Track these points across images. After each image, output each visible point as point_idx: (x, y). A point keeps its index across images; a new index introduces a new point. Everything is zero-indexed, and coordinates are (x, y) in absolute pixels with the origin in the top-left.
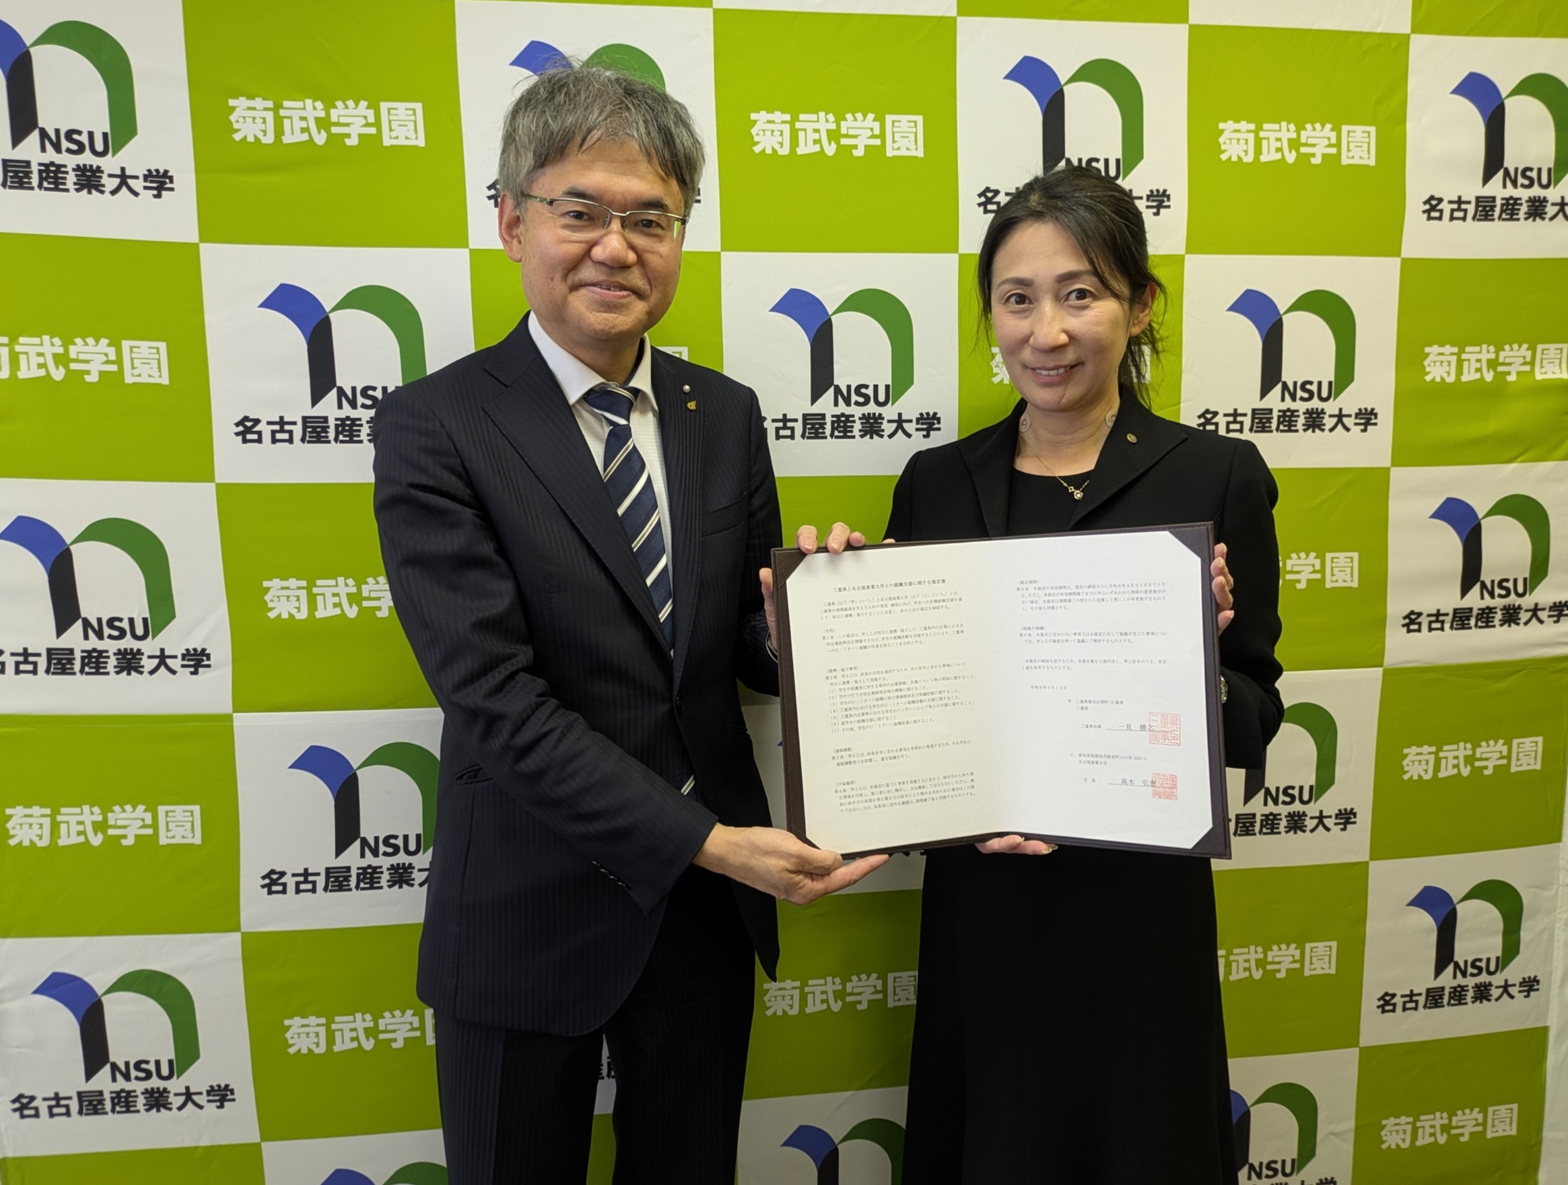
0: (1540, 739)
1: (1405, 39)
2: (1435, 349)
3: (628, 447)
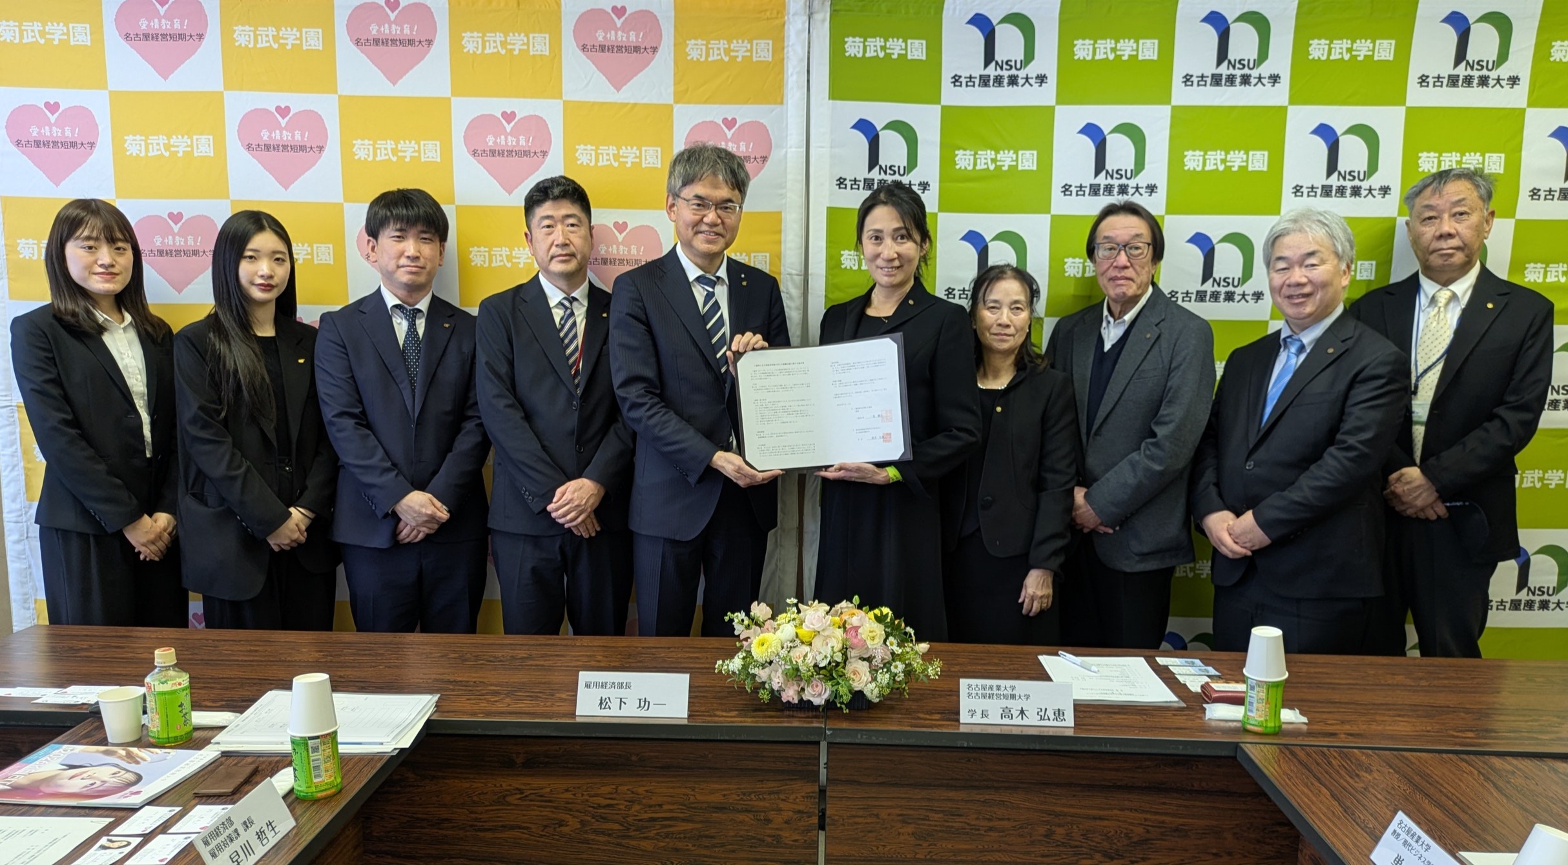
1: (1524, 110)
2: (1530, 268)
3: (713, 300)
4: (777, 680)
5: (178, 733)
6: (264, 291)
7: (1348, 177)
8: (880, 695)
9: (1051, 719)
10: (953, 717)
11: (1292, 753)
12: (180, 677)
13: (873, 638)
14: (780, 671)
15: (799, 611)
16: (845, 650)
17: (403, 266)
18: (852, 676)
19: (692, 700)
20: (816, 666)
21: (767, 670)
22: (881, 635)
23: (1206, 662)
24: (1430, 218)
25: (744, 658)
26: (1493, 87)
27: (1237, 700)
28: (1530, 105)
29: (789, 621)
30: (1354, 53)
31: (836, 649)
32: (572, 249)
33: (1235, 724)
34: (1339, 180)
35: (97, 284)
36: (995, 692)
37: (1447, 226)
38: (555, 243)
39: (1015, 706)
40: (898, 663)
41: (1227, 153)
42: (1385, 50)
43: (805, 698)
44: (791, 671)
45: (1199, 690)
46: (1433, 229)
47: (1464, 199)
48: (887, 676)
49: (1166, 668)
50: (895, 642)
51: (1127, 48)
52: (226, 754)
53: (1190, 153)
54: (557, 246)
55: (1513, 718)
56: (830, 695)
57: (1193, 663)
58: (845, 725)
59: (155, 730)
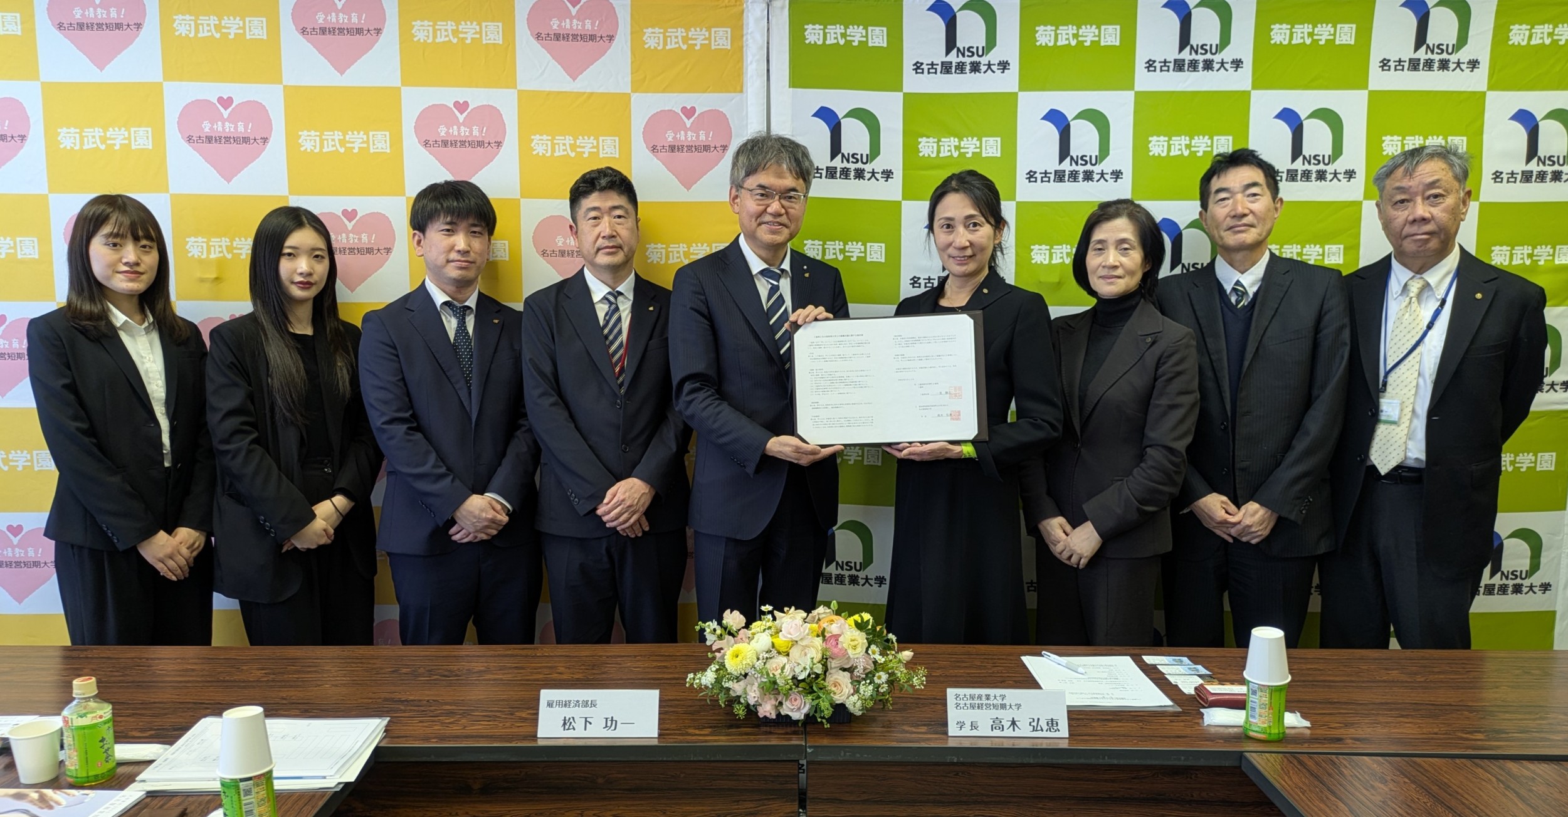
0: (1554, 454)
1: (1484, 93)
2: (1498, 248)
3: (778, 293)
4: (753, 695)
5: (99, 771)
6: (302, 289)
7: (1313, 161)
8: (864, 708)
9: (1045, 729)
10: (940, 729)
11: (1301, 763)
12: (102, 709)
13: (855, 647)
14: (756, 684)
15: (774, 619)
16: (824, 661)
17: (453, 261)
18: (833, 689)
19: (663, 716)
20: (794, 678)
21: (742, 683)
22: (863, 643)
23: (1195, 660)
24: (1402, 201)
25: (717, 670)
26: (1453, 70)
27: (1238, 704)
28: (1490, 88)
29: (764, 630)
30: (1315, 37)
31: (815, 661)
32: (619, 241)
33: (1235, 730)
34: (1304, 164)
35: (121, 283)
36: (984, 701)
37: (1421, 209)
38: (602, 235)
39: (1006, 716)
40: (881, 673)
41: (1191, 138)
42: (1346, 34)
43: (783, 713)
44: (768, 684)
45: (1193, 692)
46: (1406, 212)
47: (1438, 180)
48: (871, 687)
49: (1154, 668)
50: (877, 650)
51: (1089, 34)
52: (151, 795)
53: (1155, 138)
54: (604, 237)
55: (1520, 717)
56: (810, 709)
57: (1181, 661)
58: (826, 742)
59: (73, 768)
